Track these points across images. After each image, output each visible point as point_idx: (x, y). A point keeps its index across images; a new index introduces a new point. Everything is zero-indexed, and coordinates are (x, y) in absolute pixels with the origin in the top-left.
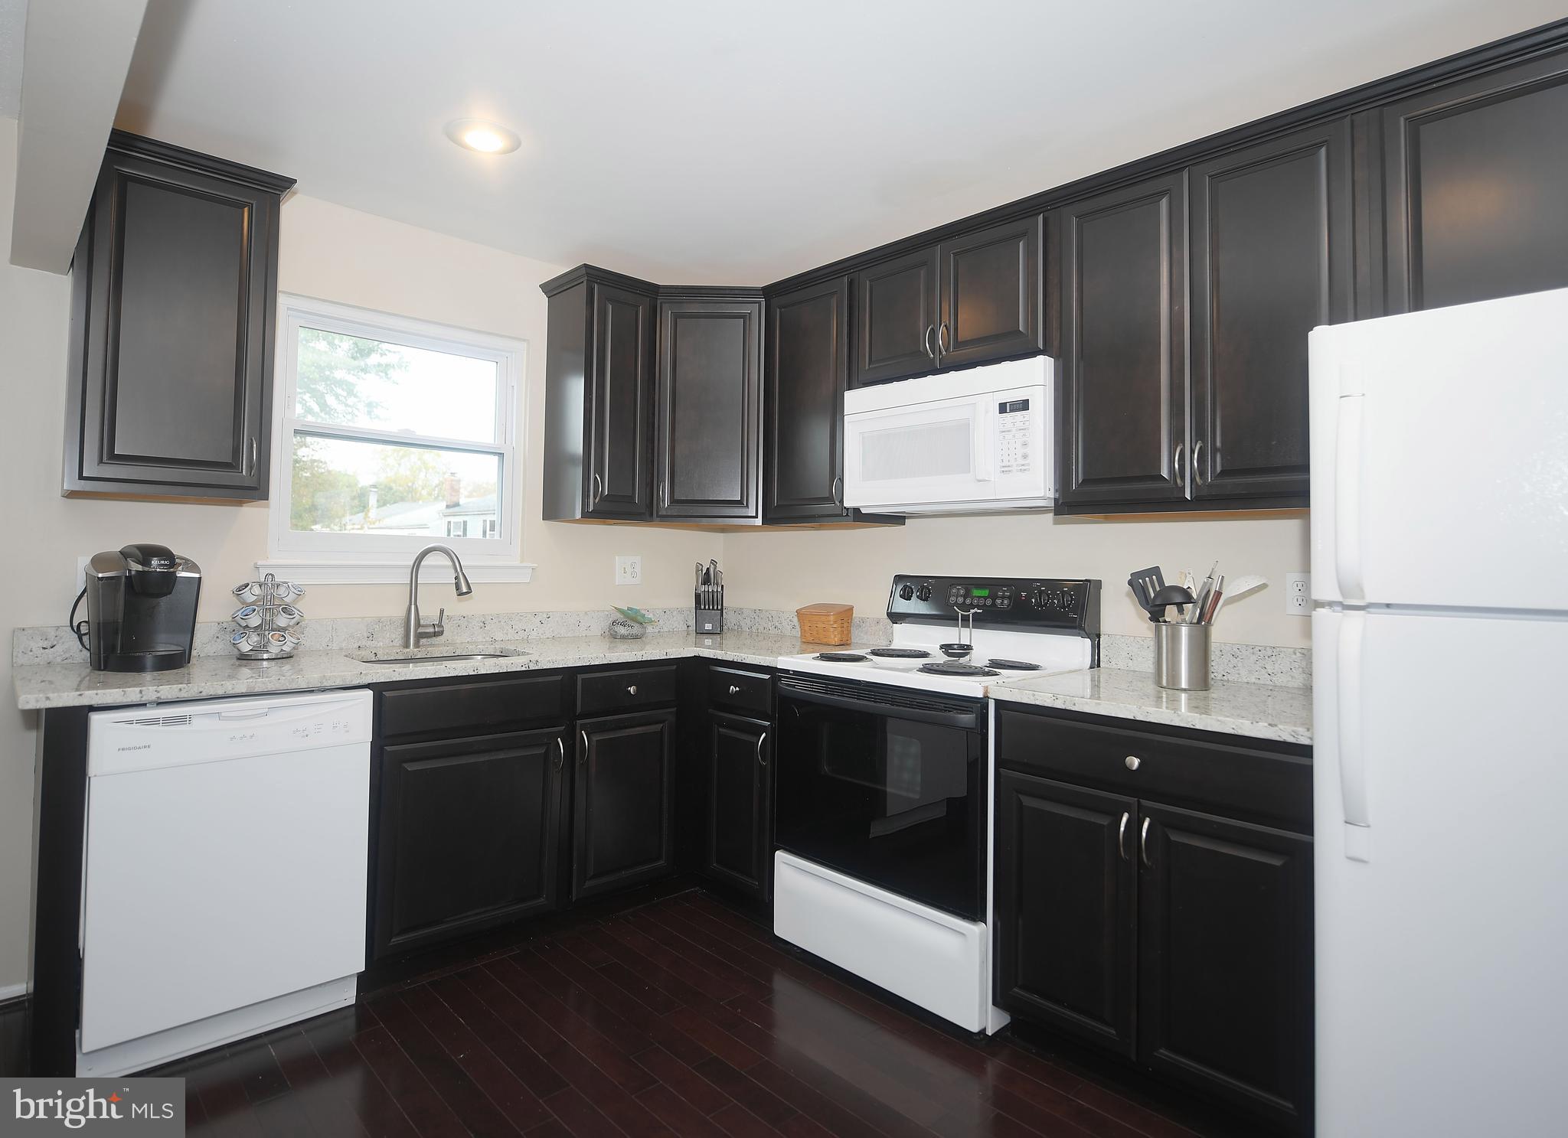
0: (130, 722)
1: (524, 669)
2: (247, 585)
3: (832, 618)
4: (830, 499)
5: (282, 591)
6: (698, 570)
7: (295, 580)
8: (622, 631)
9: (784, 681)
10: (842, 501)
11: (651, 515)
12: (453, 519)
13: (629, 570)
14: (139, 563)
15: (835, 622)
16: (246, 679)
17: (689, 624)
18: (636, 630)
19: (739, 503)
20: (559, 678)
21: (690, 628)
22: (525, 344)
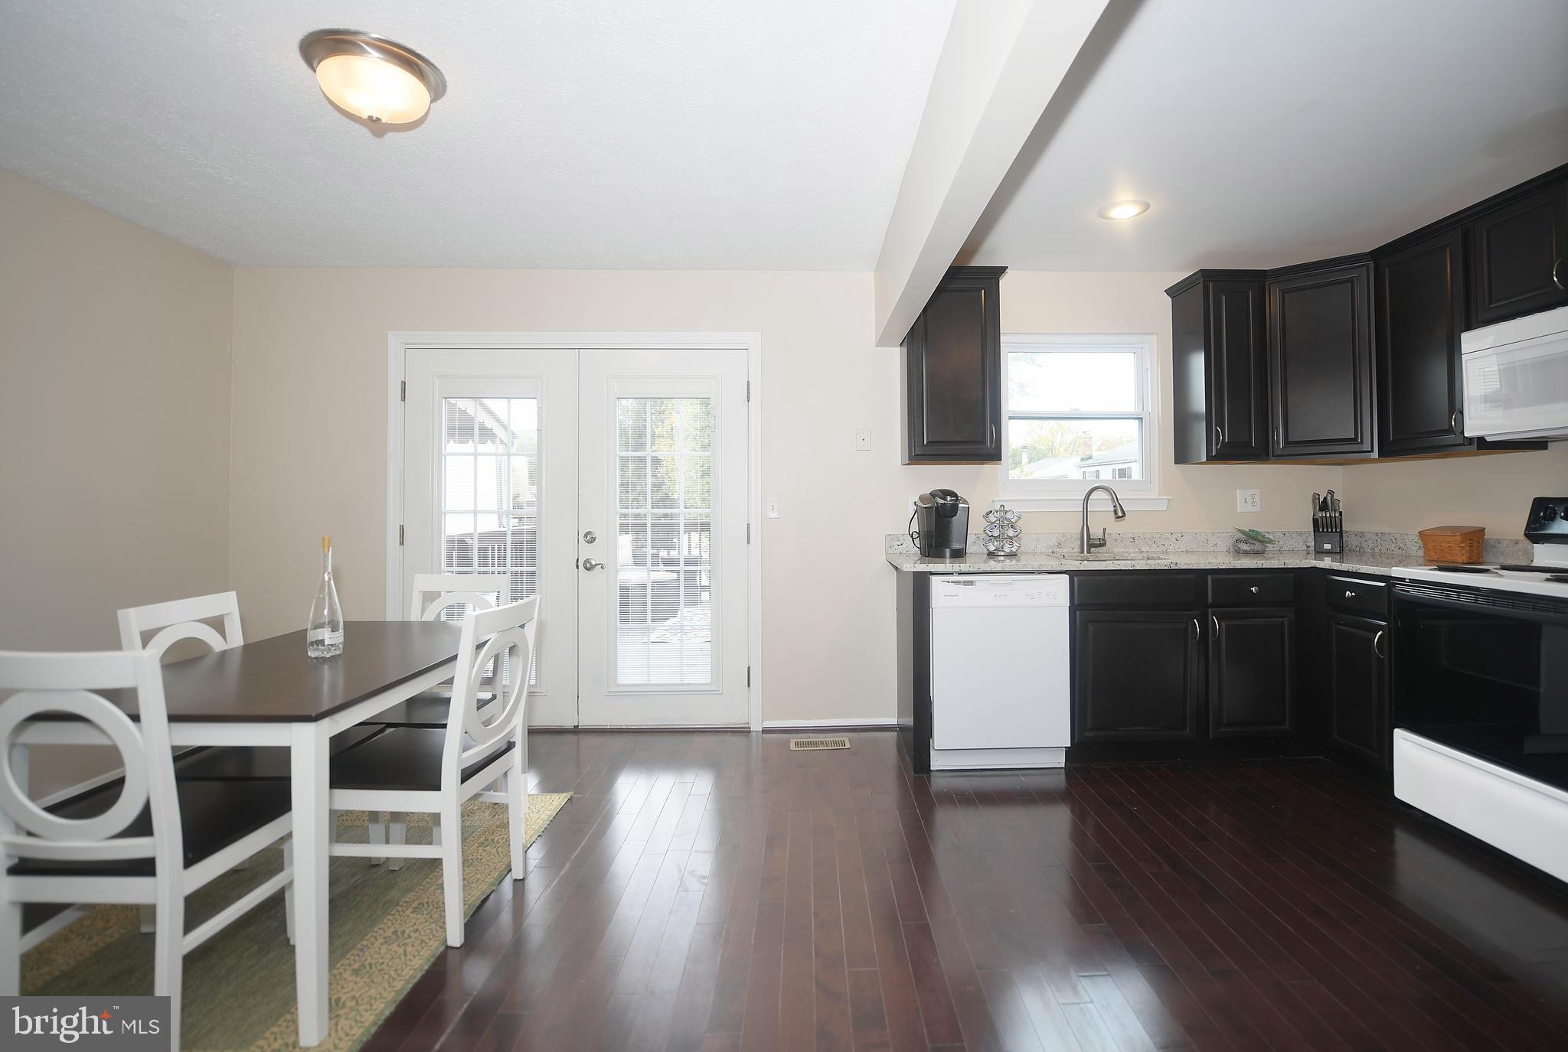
0: (948, 582)
1: (1167, 568)
2: (991, 512)
3: (1458, 538)
4: (1450, 430)
5: (1009, 515)
6: (1316, 497)
7: (1017, 508)
8: (1245, 547)
9: (1399, 587)
10: (1462, 432)
11: (1268, 455)
12: (1087, 469)
13: (1249, 500)
14: (942, 499)
15: (1462, 542)
16: (993, 565)
17: (1309, 544)
18: (1257, 547)
19: (1354, 440)
20: (1194, 576)
21: (1310, 549)
22: (1155, 336)
